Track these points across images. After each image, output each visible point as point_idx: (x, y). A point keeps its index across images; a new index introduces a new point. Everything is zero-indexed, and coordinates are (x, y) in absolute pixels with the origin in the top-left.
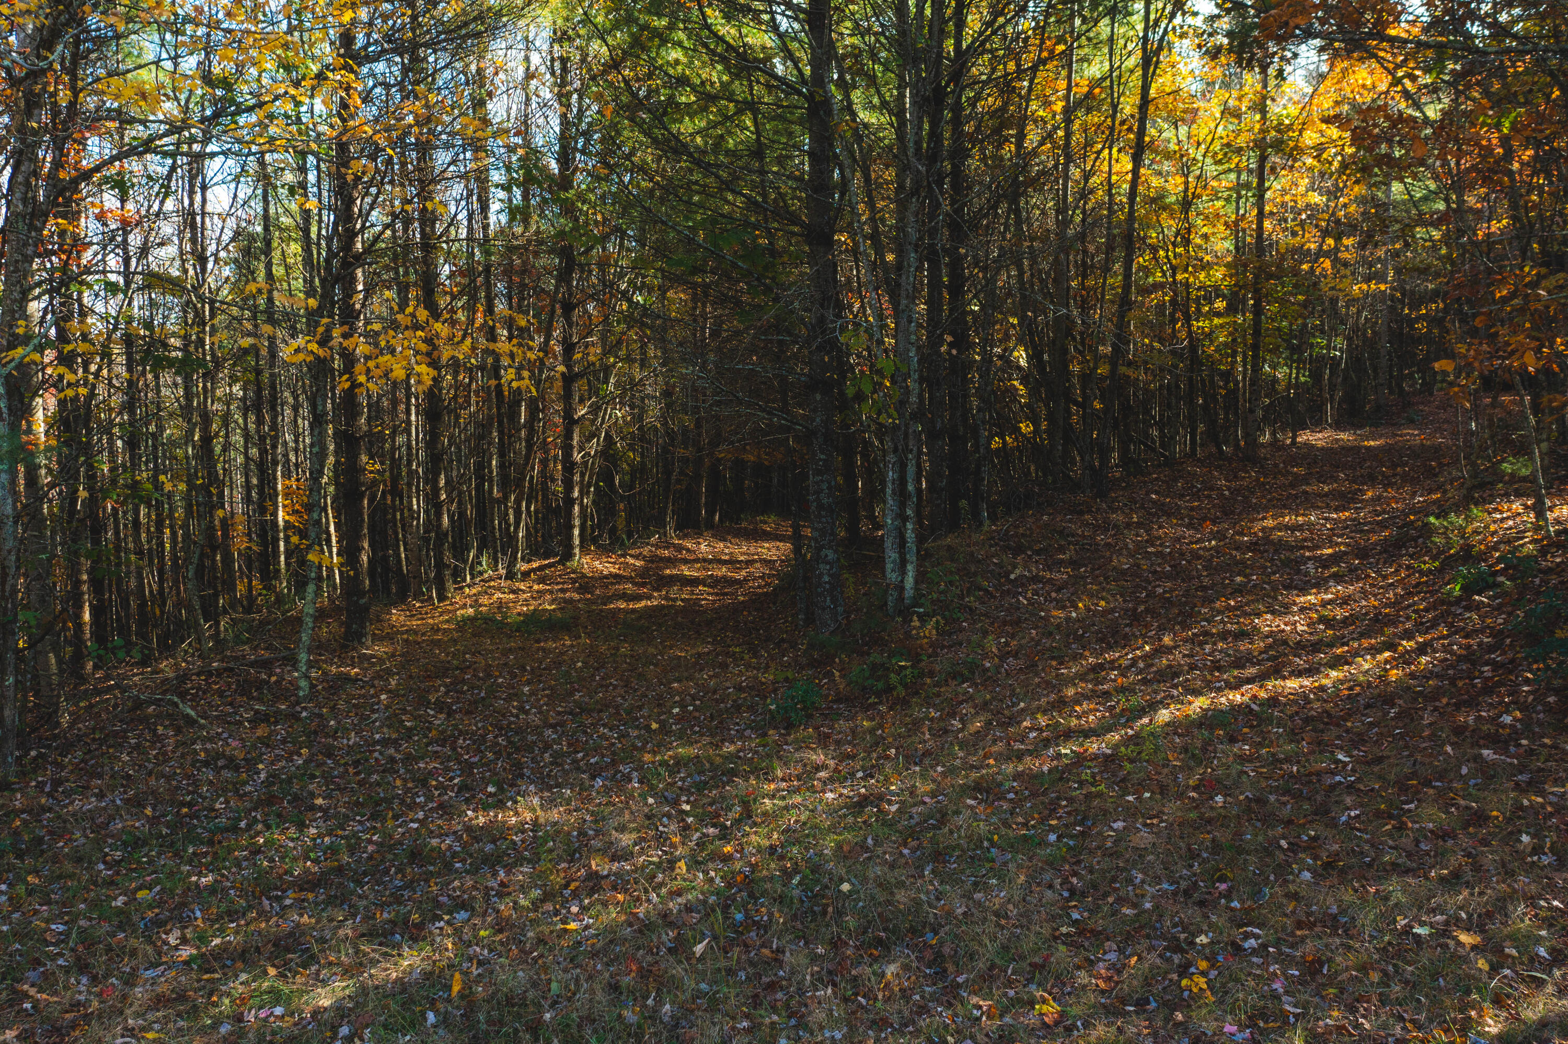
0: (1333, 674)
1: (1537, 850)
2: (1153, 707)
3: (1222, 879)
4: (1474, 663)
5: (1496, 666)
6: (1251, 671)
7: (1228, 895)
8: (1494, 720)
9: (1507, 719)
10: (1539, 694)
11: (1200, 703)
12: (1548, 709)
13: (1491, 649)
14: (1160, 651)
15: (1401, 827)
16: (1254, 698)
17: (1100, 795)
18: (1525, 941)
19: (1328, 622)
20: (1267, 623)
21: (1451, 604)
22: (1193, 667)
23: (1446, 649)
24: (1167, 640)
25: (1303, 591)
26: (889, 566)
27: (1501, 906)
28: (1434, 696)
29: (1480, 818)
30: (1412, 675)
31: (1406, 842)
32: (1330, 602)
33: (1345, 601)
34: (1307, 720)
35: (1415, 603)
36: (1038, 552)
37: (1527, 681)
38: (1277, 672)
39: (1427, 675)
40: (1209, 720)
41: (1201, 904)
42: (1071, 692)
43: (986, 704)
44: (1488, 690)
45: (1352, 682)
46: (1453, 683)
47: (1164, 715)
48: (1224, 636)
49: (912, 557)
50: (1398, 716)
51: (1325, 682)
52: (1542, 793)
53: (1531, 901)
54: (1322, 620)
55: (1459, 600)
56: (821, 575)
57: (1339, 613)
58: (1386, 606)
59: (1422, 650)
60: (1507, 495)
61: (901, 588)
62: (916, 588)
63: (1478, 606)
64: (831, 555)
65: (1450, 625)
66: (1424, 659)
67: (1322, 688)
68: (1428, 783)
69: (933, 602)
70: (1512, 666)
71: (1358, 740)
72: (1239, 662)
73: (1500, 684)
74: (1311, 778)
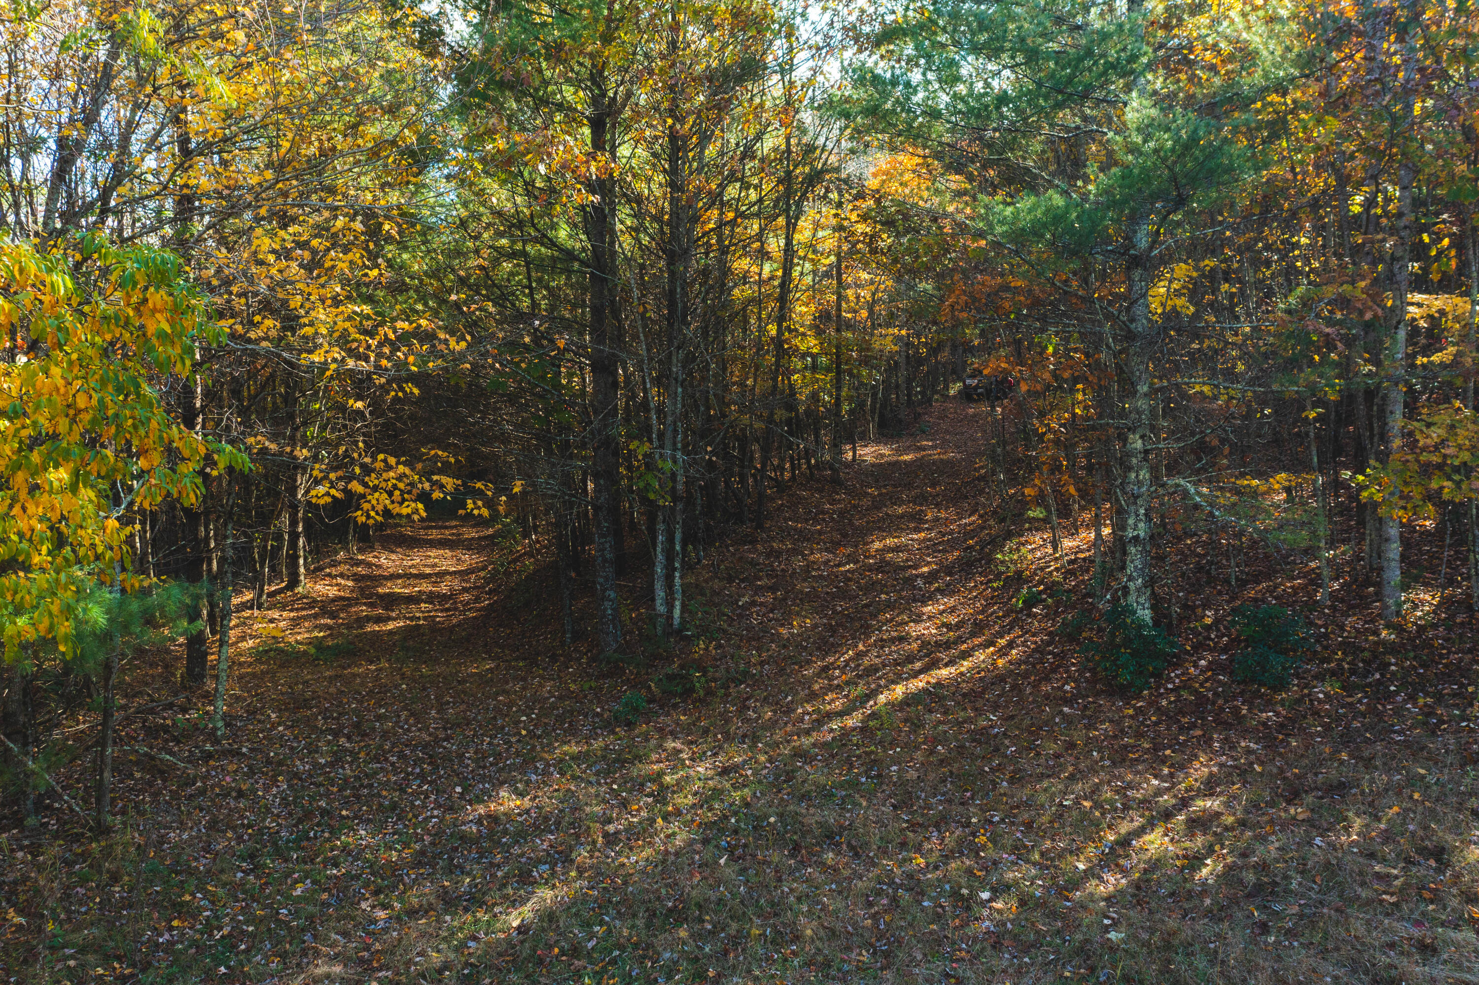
0: (965, 663)
1: (1102, 759)
2: (873, 694)
3: (967, 790)
4: (1041, 653)
5: (1055, 655)
6: (918, 665)
7: (972, 798)
8: (1060, 688)
9: (1067, 688)
10: (1081, 672)
11: (899, 690)
12: (1087, 680)
13: (1049, 644)
14: (860, 655)
15: (1038, 754)
16: (928, 683)
17: (872, 752)
18: (1112, 802)
19: (949, 626)
20: (915, 630)
21: (1017, 612)
22: (884, 666)
23: (1024, 644)
24: (861, 647)
25: (924, 603)
26: (659, 602)
27: (1096, 789)
28: (1026, 675)
29: (1071, 745)
30: (1010, 662)
31: (1042, 761)
32: (944, 611)
33: (953, 610)
34: (964, 695)
35: (994, 612)
36: (743, 581)
37: (1073, 664)
38: (934, 664)
39: (1019, 663)
40: (910, 700)
41: (962, 804)
42: (816, 687)
43: (765, 698)
44: (1054, 670)
45: (978, 669)
46: (1034, 666)
47: (882, 698)
48: (893, 640)
49: (678, 596)
50: (1011, 690)
51: (963, 669)
52: (1096, 729)
53: (1109, 782)
54: (944, 625)
55: (1022, 610)
56: (605, 609)
57: (953, 620)
58: (979, 613)
59: (1011, 645)
60: (1030, 529)
61: (670, 616)
62: (681, 617)
63: (1035, 615)
64: (613, 595)
65: (1022, 628)
66: (1014, 652)
67: (962, 674)
68: (1041, 728)
69: (697, 627)
70: (1061, 656)
71: (995, 708)
72: (910, 659)
73: (1059, 666)
74: (984, 731)
